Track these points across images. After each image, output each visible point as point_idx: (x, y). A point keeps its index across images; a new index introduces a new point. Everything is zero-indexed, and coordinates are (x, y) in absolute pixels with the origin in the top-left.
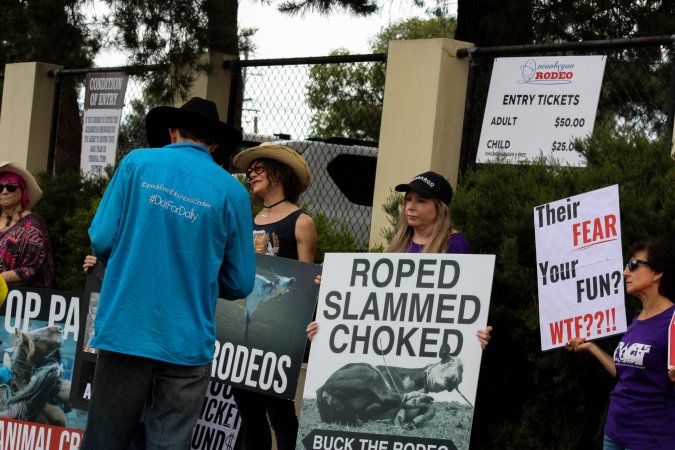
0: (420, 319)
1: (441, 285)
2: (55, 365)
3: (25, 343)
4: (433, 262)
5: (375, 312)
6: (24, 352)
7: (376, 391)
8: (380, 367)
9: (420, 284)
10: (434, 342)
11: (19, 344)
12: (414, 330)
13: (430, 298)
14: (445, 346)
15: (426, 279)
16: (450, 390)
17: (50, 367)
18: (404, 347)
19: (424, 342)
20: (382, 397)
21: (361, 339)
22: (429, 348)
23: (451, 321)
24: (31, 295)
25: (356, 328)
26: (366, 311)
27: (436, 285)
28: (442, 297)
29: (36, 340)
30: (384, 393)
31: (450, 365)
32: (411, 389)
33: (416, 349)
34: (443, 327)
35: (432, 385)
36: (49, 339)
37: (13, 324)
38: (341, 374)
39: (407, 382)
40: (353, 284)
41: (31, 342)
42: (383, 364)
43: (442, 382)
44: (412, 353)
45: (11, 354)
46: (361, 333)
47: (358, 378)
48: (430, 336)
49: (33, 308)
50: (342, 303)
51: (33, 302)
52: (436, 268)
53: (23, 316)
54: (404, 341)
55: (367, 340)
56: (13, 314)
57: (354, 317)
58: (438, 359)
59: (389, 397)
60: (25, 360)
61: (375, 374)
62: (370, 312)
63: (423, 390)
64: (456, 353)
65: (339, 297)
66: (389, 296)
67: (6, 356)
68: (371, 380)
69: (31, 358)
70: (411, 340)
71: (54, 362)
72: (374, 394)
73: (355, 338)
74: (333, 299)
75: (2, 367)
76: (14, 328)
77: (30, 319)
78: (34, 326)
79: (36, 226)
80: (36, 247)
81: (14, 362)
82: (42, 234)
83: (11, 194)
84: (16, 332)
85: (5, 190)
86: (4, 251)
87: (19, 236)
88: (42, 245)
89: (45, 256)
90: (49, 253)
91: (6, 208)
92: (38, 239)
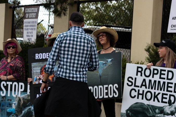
0: (161, 90)
1: (168, 79)
2: (31, 107)
3: (20, 100)
4: (165, 71)
5: (145, 86)
6: (20, 103)
7: (147, 113)
8: (148, 105)
9: (160, 78)
10: (166, 98)
11: (17, 100)
12: (159, 93)
13: (164, 83)
14: (170, 100)
15: (162, 76)
16: (172, 115)
17: (29, 108)
18: (156, 99)
19: (163, 98)
20: (149, 115)
21: (141, 94)
22: (164, 100)
23: (171, 91)
24: (20, 84)
25: (139, 90)
26: (142, 85)
27: (166, 79)
28: (168, 83)
29: (23, 99)
30: (150, 114)
31: (172, 107)
32: (158, 114)
33: (160, 100)
34: (169, 93)
35: (166, 113)
36: (28, 98)
37: (15, 94)
38: (134, 105)
39: (157, 111)
40: (137, 75)
41: (22, 100)
42: (149, 104)
43: (169, 112)
44: (159, 101)
45: (15, 104)
46: (141, 92)
47: (140, 107)
48: (164, 96)
49: (21, 88)
50: (133, 81)
51: (22, 86)
52: (166, 73)
53: (18, 91)
54: (156, 97)
55: (143, 95)
56: (15, 91)
57: (138, 87)
58: (168, 104)
59: (151, 115)
60: (20, 106)
61: (146, 107)
62: (144, 85)
63: (163, 114)
64: (174, 103)
65: (132, 79)
66: (150, 81)
67: (13, 105)
68: (145, 109)
69: (22, 105)
70: (158, 96)
71: (30, 106)
72: (146, 114)
73: (139, 94)
74: (130, 79)
75: (12, 108)
76: (15, 95)
77: (21, 92)
78: (22, 94)
79: (20, 60)
80: (19, 67)
81: (16, 107)
82: (21, 63)
83: (13, 49)
84: (16, 96)
85: (11, 48)
86: (9, 69)
87: (14, 64)
88: (21, 66)
89: (22, 70)
90: (24, 69)
91: (11, 54)
92: (20, 64)
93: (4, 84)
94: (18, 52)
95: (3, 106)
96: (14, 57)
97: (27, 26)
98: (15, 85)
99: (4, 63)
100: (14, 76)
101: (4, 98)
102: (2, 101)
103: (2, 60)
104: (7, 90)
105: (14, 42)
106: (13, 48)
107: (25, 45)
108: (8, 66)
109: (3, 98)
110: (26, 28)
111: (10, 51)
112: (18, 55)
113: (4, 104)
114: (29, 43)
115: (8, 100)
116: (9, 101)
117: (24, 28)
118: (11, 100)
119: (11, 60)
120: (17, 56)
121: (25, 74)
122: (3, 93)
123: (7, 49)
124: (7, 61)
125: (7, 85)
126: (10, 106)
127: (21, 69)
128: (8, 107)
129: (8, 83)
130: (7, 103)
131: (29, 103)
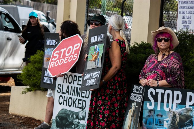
3: (175, 116)
6: (175, 121)
11: (171, 116)
16: (83, 120)
17: (188, 128)
24: (176, 93)
31: (83, 112)
36: (186, 114)
37: (168, 107)
41: (177, 115)
45: (167, 122)
49: (177, 99)
51: (178, 96)
53: (173, 103)
56: (168, 102)
60: (175, 124)
67: (165, 122)
69: (178, 123)
71: (189, 125)
75: (162, 128)
76: (168, 109)
77: (176, 104)
78: (179, 107)
79: (176, 59)
80: (175, 69)
81: (169, 125)
82: (178, 62)
83: (166, 43)
84: (170, 110)
85: (163, 41)
86: (160, 71)
87: (167, 64)
88: (178, 67)
89: (179, 72)
90: (182, 71)
91: (163, 49)
92: (176, 65)
93: (151, 93)
94: (173, 47)
95: (150, 124)
96: (167, 54)
97: (183, 8)
98: (168, 94)
99: (153, 62)
100: (167, 81)
101: (152, 112)
102: (149, 116)
103: (150, 58)
104: (156, 100)
105: (168, 32)
106: (166, 41)
107: (181, 36)
108: (158, 67)
109: (150, 113)
110: (182, 10)
111: (162, 45)
112: (173, 51)
113: (152, 121)
114: (187, 32)
115: (157, 115)
116: (159, 116)
117: (179, 10)
118: (162, 116)
119: (163, 58)
120: (171, 52)
121: (183, 79)
122: (151, 105)
123: (158, 42)
124: (158, 60)
125: (157, 94)
126: (160, 124)
127: (177, 71)
128: (157, 125)
129: (157, 90)
130: (155, 119)
131: (188, 122)
